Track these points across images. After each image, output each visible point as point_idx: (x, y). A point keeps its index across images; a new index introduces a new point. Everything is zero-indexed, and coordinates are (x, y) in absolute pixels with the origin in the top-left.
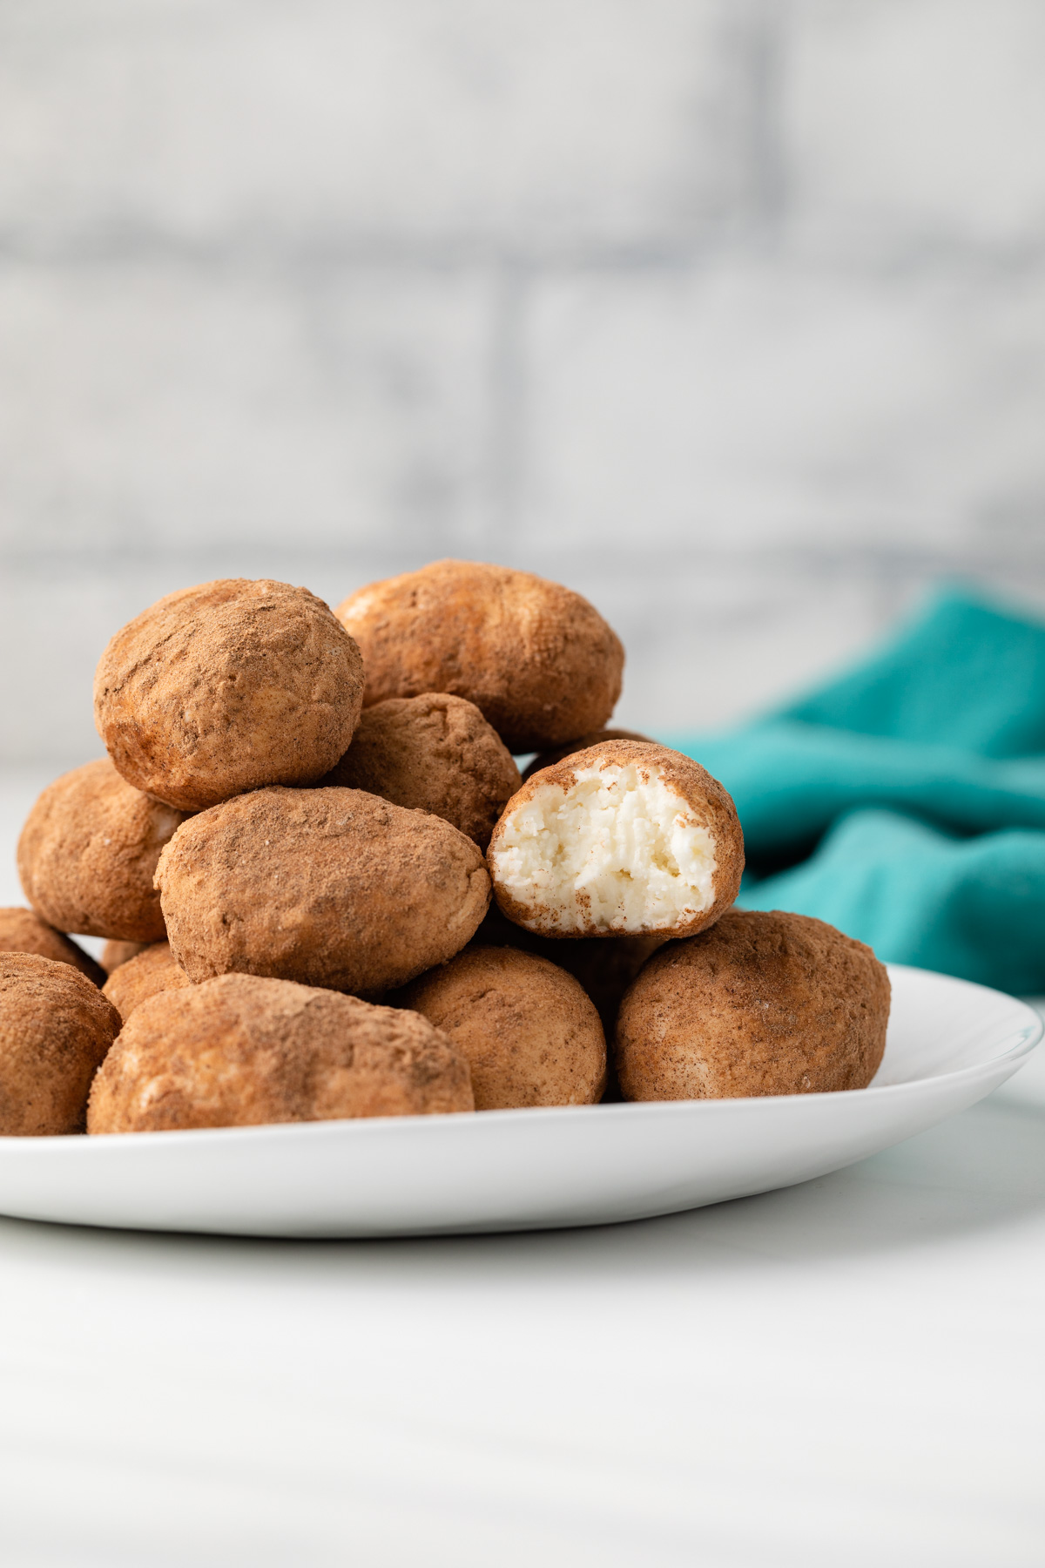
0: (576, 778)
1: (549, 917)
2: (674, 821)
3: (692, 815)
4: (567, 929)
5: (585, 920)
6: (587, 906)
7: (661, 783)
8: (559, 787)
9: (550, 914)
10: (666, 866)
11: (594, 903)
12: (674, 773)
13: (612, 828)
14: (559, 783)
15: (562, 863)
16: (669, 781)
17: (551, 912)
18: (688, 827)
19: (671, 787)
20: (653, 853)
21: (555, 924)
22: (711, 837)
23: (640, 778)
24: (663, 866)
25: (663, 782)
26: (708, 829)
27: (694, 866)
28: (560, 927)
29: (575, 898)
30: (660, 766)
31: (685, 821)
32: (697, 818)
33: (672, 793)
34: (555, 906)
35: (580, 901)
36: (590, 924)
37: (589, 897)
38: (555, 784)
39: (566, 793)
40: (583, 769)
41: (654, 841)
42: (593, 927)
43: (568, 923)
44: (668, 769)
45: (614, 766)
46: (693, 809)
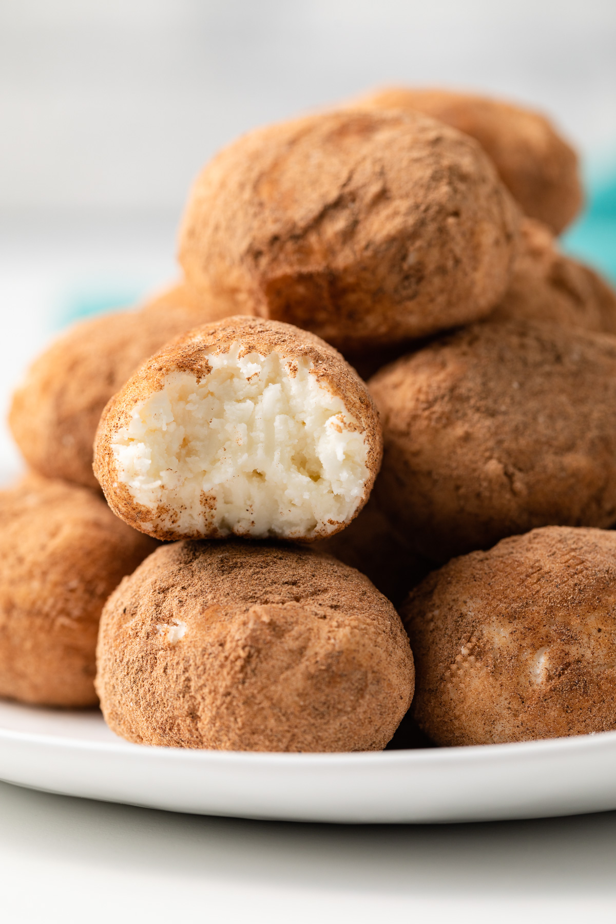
0: (210, 364)
1: (168, 518)
2: (328, 423)
3: (349, 419)
4: (186, 531)
5: (207, 522)
6: (211, 508)
7: (312, 378)
8: (191, 374)
9: (169, 515)
10: (304, 468)
11: (219, 504)
12: (324, 366)
13: (250, 425)
14: (192, 370)
15: (188, 459)
16: (321, 377)
17: (171, 513)
18: (345, 431)
19: (325, 383)
20: (293, 454)
21: (173, 526)
22: (366, 442)
23: (287, 369)
24: (302, 469)
25: (316, 377)
26: (365, 433)
27: (345, 475)
28: (177, 529)
29: (199, 498)
30: (307, 357)
31: (341, 425)
32: (353, 420)
33: (325, 391)
34: (175, 506)
35: (204, 502)
36: (212, 527)
37: (214, 499)
38: (188, 371)
39: (198, 382)
40: (218, 354)
41: (297, 441)
42: (215, 530)
43: (187, 525)
44: (317, 361)
45: (254, 353)
46: (349, 410)
